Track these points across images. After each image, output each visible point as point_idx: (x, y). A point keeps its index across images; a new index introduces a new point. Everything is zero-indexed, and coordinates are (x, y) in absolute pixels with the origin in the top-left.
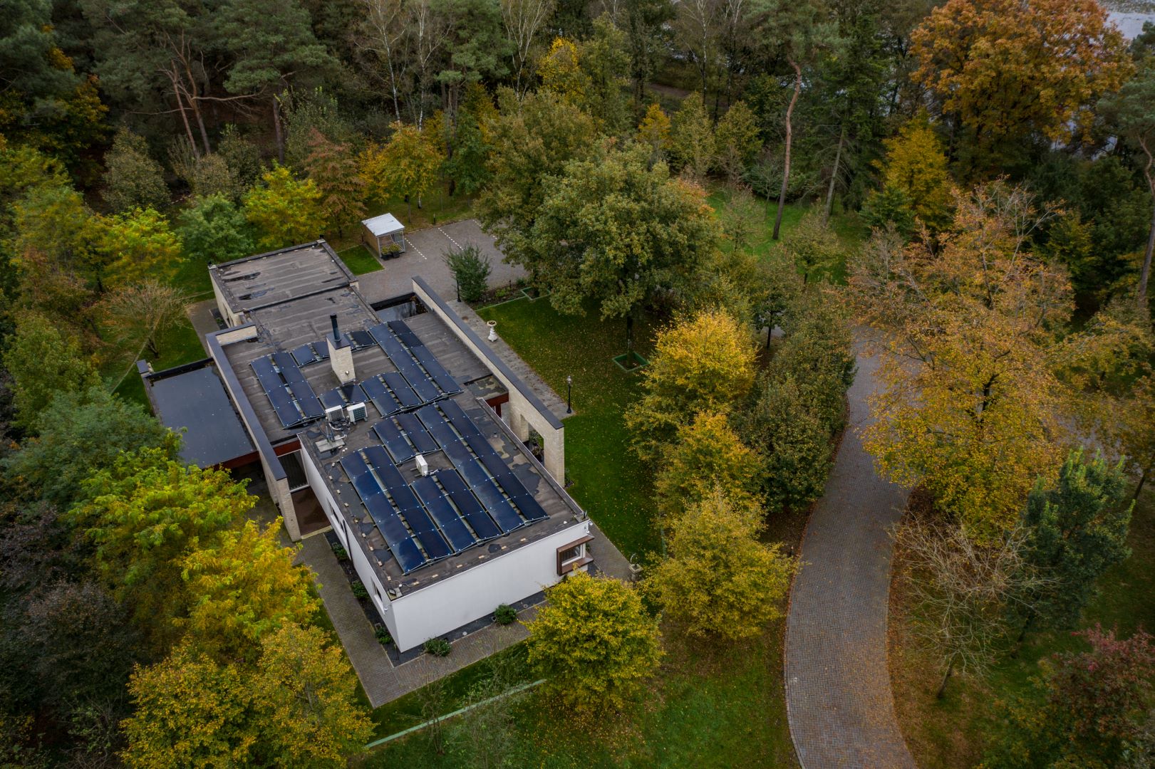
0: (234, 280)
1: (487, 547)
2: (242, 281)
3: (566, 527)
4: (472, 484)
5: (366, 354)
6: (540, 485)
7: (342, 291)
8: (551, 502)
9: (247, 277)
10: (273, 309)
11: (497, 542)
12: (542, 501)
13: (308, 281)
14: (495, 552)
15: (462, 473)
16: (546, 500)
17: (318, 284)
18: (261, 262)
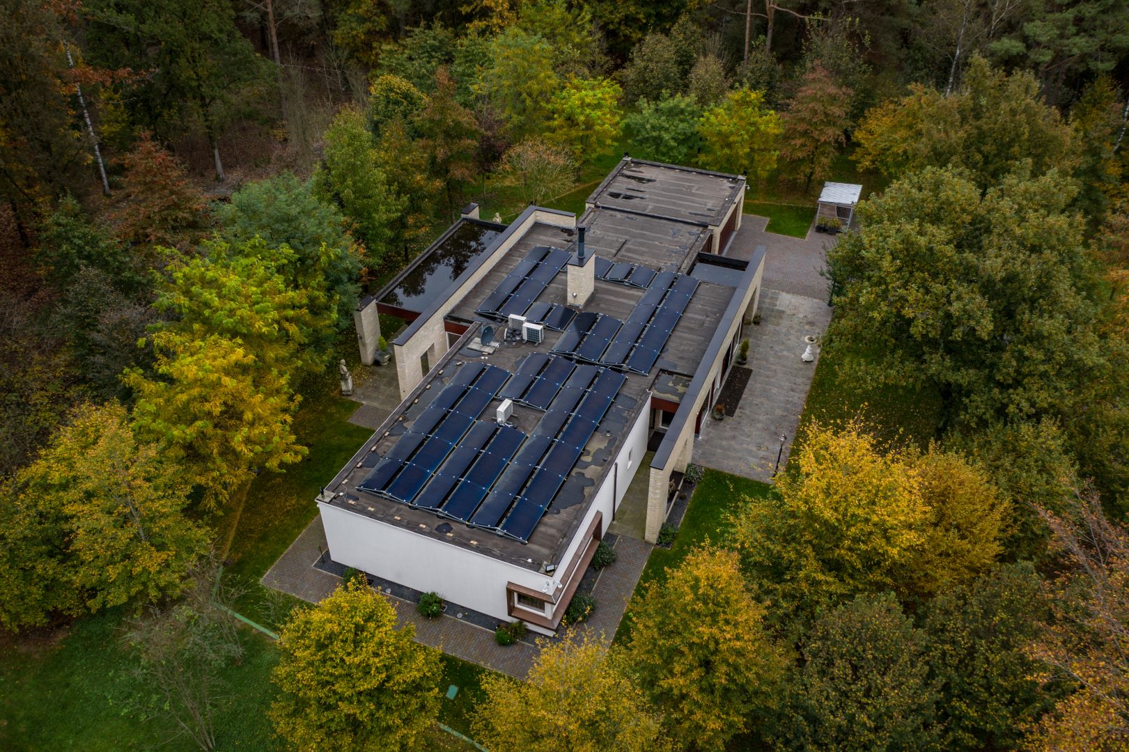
0: (629, 177)
1: (441, 522)
2: (633, 181)
3: (526, 565)
4: (520, 461)
5: (627, 291)
6: (570, 509)
7: (695, 230)
8: (552, 531)
9: (641, 180)
10: (619, 215)
11: (454, 526)
12: (546, 525)
13: (680, 205)
14: (439, 533)
15: (526, 444)
16: (551, 526)
17: (684, 213)
18: (671, 173)
